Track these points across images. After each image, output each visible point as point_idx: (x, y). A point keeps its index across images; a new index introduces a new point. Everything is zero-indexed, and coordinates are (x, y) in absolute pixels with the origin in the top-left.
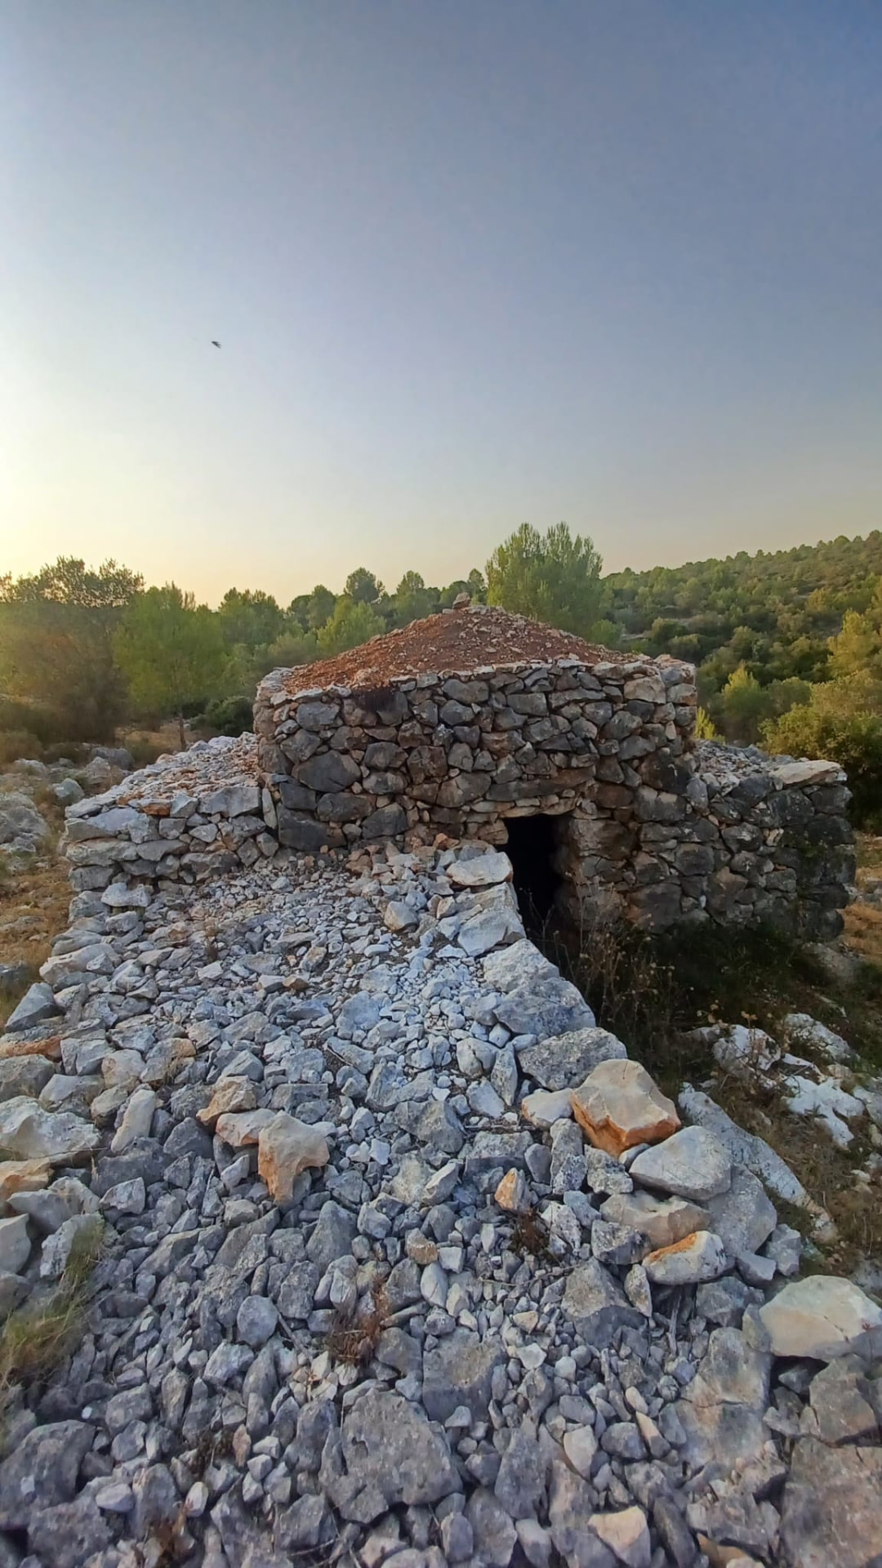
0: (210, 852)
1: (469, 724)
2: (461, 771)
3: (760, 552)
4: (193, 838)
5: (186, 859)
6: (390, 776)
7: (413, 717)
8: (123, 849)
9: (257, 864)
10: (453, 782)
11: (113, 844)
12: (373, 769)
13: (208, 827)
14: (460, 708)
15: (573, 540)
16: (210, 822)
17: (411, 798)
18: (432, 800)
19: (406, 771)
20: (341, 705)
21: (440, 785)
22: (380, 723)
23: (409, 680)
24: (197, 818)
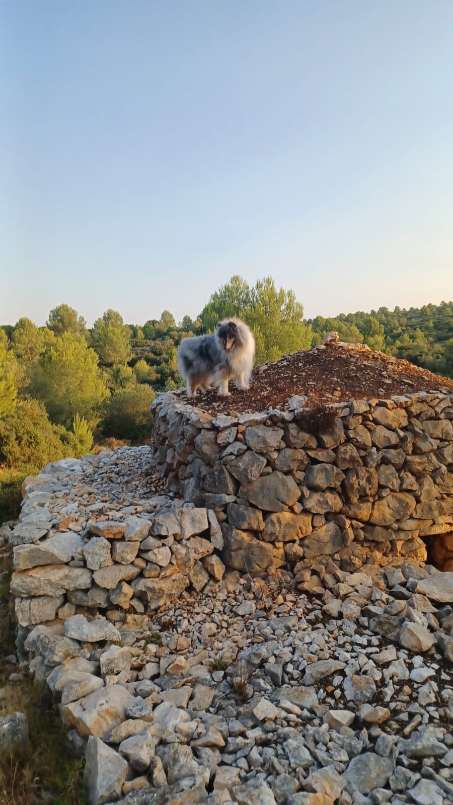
0: (165, 577)
1: (395, 447)
2: (392, 491)
3: (397, 308)
4: (147, 562)
5: (141, 585)
6: (329, 496)
7: (348, 440)
8: (77, 578)
9: (208, 588)
10: (384, 502)
11: (65, 570)
12: (314, 489)
13: (163, 549)
14: (388, 433)
15: (278, 291)
16: (164, 545)
17: (347, 517)
18: (366, 519)
19: (344, 492)
20: (286, 429)
21: (373, 504)
22: (321, 446)
23: (346, 407)
24: (151, 540)
